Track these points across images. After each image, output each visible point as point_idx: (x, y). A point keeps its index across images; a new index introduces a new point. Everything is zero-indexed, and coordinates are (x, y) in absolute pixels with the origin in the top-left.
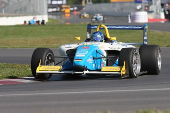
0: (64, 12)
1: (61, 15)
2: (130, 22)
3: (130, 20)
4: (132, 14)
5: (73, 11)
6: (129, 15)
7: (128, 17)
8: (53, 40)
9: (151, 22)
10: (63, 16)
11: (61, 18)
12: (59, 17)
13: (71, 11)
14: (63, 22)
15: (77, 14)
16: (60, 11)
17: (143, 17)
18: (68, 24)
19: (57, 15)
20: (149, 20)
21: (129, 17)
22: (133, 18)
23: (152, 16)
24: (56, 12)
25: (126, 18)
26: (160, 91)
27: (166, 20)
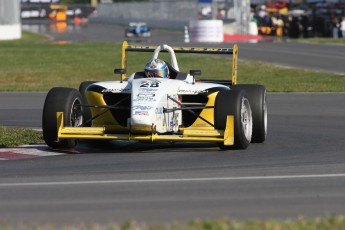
0: (55, 18)
1: (47, 25)
2: (187, 41)
3: (187, 36)
4: (191, 25)
5: (73, 17)
6: (186, 28)
7: (184, 30)
8: (29, 75)
9: (230, 42)
10: (53, 26)
11: (48, 31)
12: (43, 28)
13: (68, 17)
14: (52, 38)
15: (81, 25)
16: (47, 17)
17: (213, 32)
18: (61, 43)
19: (39, 24)
20: (226, 36)
21: (186, 32)
22: (194, 33)
23: (231, 30)
24: (39, 18)
25: (180, 33)
27: (261, 38)
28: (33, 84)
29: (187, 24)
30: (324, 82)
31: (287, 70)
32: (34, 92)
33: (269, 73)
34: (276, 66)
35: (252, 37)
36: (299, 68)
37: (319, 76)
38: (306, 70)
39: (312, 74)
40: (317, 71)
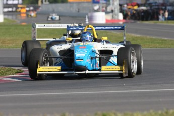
0: (20, 11)
1: (16, 15)
2: (87, 22)
3: (87, 20)
4: (89, 14)
5: (29, 11)
6: (87, 16)
7: (85, 17)
8: (8, 40)
9: (109, 23)
10: (19, 16)
11: (16, 18)
12: (14, 17)
13: (27, 11)
14: (19, 22)
16: (16, 11)
17: (101, 18)
19: (12, 15)
20: (107, 20)
21: (87, 18)
22: (91, 19)
23: (109, 17)
24: (12, 11)
25: (83, 18)
26: (118, 93)
27: (124, 21)
28: (11, 45)
29: (87, 14)
30: (157, 43)
31: (139, 37)
32: (11, 49)
33: (129, 39)
34: (133, 35)
35: (120, 21)
36: (145, 36)
37: (155, 40)
38: (148, 37)
39: (151, 39)
40: (154, 37)
